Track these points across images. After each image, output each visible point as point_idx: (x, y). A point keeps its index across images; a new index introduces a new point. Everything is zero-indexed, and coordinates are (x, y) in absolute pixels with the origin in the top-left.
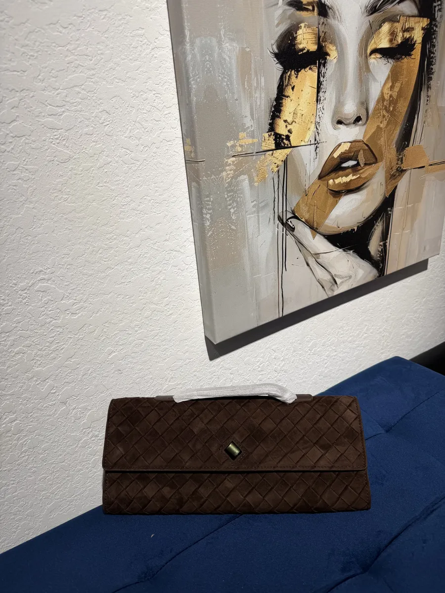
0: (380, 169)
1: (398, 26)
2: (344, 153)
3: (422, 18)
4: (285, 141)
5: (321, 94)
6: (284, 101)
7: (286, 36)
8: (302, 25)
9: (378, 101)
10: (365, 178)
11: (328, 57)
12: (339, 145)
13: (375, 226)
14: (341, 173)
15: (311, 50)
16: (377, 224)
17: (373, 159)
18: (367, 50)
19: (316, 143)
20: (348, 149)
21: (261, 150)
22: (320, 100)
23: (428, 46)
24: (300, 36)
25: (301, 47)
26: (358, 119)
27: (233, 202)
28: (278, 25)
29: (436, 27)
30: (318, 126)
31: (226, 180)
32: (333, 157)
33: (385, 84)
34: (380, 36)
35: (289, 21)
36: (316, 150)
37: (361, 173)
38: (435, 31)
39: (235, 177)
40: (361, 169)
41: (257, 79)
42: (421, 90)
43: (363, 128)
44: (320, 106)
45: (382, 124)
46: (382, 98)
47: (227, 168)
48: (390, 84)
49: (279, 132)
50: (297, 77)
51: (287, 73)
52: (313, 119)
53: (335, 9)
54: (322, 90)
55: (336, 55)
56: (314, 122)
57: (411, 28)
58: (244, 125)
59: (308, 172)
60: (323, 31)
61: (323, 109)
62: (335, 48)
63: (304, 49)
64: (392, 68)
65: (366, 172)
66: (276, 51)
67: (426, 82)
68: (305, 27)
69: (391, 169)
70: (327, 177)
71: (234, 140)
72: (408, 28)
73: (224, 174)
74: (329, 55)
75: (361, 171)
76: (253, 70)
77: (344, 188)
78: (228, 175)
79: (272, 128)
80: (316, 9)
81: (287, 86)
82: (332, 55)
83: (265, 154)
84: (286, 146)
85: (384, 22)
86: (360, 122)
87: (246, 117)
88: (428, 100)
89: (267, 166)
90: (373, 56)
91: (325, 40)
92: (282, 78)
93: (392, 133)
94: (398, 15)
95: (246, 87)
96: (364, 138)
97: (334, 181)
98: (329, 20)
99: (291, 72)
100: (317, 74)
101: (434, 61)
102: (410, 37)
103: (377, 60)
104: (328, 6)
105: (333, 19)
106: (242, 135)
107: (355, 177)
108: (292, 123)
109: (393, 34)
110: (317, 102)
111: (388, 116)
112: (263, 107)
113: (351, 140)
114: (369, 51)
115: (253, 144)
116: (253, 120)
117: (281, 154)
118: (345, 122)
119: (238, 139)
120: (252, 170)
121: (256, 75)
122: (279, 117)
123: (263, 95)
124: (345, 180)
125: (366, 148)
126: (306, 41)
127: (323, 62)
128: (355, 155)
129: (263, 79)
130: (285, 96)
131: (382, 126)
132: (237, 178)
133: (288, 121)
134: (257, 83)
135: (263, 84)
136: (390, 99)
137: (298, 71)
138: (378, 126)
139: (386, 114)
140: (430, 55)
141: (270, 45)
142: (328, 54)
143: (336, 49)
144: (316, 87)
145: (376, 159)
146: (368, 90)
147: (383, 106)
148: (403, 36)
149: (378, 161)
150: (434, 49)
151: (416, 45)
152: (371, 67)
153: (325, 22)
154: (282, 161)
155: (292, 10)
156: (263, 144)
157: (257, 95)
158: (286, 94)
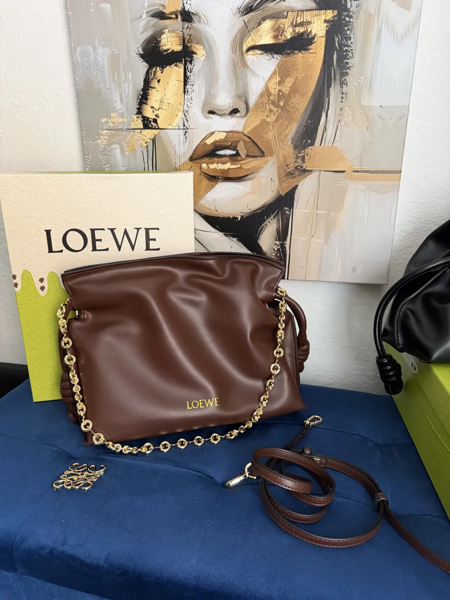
0: (270, 163)
1: (286, 23)
2: (219, 141)
3: (323, 11)
4: (152, 123)
5: (188, 87)
6: (150, 91)
7: (150, 40)
8: (166, 31)
9: (261, 96)
10: (248, 170)
11: (195, 55)
12: (213, 133)
13: (267, 222)
14: (216, 159)
15: (175, 50)
16: (269, 220)
17: (258, 151)
18: (242, 47)
19: (186, 129)
20: (223, 138)
21: (130, 128)
22: (188, 92)
23: (337, 39)
24: (164, 39)
25: (165, 48)
26: (235, 111)
27: (107, 164)
28: (142, 33)
29: (351, 17)
30: (186, 114)
31: (101, 146)
32: (206, 143)
33: (270, 78)
34: (260, 33)
35: (153, 29)
36: (185, 135)
37: (243, 164)
38: (349, 22)
39: (109, 145)
40: (243, 160)
41: (125, 74)
42: (329, 86)
43: (243, 121)
44: (189, 97)
45: (269, 118)
46: (267, 92)
47: (102, 137)
48: (278, 79)
49: (147, 116)
50: (162, 72)
51: (152, 69)
52: (180, 107)
53: (201, 14)
54: (190, 84)
55: (204, 53)
56: (182, 110)
57: (305, 22)
58: (115, 108)
59: (178, 152)
60: (188, 34)
61: (192, 100)
62: (202, 47)
63: (168, 50)
64: (279, 63)
65: (250, 164)
66: (142, 52)
67: (338, 77)
68: (168, 32)
69: (287, 166)
70: (199, 161)
71: (107, 118)
72: (301, 23)
73: (99, 141)
74: (196, 54)
75: (242, 162)
76: (121, 67)
77: (220, 174)
78: (103, 142)
79: (139, 111)
80: (179, 16)
81: (153, 79)
82: (198, 54)
83: (134, 131)
84: (153, 127)
85: (264, 19)
86: (238, 114)
87: (116, 101)
88: (342, 98)
89: (136, 141)
90: (251, 52)
91: (190, 41)
92: (147, 73)
93: (285, 129)
94: (284, 11)
95: (116, 79)
96: (243, 129)
97: (208, 165)
98: (194, 24)
99: (156, 68)
100: (183, 69)
101: (351, 55)
102: (304, 32)
103: (257, 56)
104: (193, 13)
105: (198, 23)
106: (113, 115)
107: (233, 167)
108: (159, 109)
109: (278, 31)
110: (185, 92)
111: (277, 111)
112: (131, 95)
113: (227, 130)
114: (245, 48)
115: (123, 122)
116: (123, 104)
117: (149, 134)
118: (217, 113)
119: (110, 118)
120: (123, 142)
121: (124, 71)
122: (146, 104)
123: (131, 86)
124: (221, 167)
125: (248, 140)
126: (170, 43)
127: (189, 60)
128: (233, 145)
129: (130, 74)
130: (151, 87)
131: (268, 120)
132: (109, 146)
133: (155, 107)
134: (126, 77)
135: (130, 77)
136: (279, 94)
137: (163, 68)
138: (263, 120)
139: (275, 109)
140: (341, 49)
141: (136, 47)
142: (194, 53)
143: (204, 48)
144: (183, 80)
145: (263, 152)
146: (246, 85)
147: (269, 100)
148: (294, 31)
149: (265, 155)
150: (349, 42)
151: (316, 39)
152: (249, 63)
153: (190, 26)
154: (151, 139)
155: (156, 20)
156: (132, 123)
157: (126, 86)
158: (152, 85)
